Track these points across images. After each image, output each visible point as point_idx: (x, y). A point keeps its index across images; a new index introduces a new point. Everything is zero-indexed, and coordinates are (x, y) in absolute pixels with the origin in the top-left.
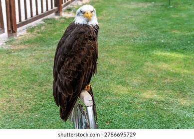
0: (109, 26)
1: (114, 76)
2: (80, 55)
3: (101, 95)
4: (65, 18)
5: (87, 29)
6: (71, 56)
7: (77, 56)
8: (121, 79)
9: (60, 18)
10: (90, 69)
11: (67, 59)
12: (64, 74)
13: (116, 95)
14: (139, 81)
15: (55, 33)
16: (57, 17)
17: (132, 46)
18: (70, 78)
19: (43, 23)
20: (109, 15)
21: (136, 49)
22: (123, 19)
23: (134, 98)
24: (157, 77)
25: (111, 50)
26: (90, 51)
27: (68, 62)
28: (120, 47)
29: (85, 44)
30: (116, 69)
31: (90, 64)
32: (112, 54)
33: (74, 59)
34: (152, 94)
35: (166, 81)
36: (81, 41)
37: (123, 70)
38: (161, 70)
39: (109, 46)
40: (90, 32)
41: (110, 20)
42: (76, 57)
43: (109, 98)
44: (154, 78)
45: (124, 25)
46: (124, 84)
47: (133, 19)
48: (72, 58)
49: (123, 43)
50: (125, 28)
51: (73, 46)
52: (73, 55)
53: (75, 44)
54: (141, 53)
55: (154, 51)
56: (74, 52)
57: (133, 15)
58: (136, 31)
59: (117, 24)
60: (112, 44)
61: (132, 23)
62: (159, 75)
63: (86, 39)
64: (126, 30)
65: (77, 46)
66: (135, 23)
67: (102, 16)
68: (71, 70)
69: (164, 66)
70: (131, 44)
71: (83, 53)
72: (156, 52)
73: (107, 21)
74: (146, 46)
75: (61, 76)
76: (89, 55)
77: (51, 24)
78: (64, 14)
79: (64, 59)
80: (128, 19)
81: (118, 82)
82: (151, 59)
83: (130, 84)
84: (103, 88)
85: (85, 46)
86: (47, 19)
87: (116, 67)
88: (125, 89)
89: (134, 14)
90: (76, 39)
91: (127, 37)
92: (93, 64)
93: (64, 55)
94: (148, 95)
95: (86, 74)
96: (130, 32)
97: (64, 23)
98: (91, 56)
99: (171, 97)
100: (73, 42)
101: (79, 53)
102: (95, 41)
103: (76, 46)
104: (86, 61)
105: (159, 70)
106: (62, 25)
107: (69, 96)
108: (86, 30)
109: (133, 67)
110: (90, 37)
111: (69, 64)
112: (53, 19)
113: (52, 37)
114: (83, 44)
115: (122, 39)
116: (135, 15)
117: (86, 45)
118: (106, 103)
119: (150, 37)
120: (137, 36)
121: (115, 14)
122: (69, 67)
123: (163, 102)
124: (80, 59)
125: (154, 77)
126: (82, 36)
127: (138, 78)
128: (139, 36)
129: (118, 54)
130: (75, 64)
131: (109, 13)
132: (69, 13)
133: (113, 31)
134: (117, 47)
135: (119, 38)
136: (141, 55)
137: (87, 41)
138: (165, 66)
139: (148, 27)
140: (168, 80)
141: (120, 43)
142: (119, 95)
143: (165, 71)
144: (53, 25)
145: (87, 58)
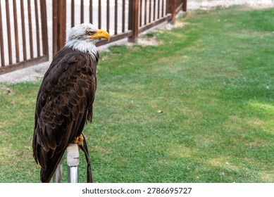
0: (199, 60)
1: (178, 132)
2: (68, 94)
3: (151, 157)
4: (140, 47)
5: (81, 57)
6: (56, 94)
7: (63, 94)
8: (187, 137)
9: (134, 46)
10: (81, 114)
11: (49, 98)
12: (45, 118)
13: (171, 159)
14: (212, 141)
15: (119, 66)
16: (130, 44)
17: (221, 91)
18: (53, 125)
19: (108, 51)
20: (204, 46)
21: (224, 96)
22: (222, 52)
23: (196, 164)
24: (240, 137)
25: (188, 94)
26: (83, 89)
27: (50, 102)
28: (203, 91)
29: (76, 78)
30: (185, 121)
31: (82, 108)
32: (188, 101)
33: (59, 99)
34: (224, 161)
35: (251, 144)
36: (71, 74)
37: (194, 124)
38: (249, 128)
39: (188, 89)
40: (85, 62)
41: (203, 52)
42: (63, 96)
43: (160, 162)
44: (234, 139)
45: (220, 61)
46: (189, 144)
47: (237, 54)
48: (56, 96)
49: (210, 87)
50: (220, 65)
51: (59, 80)
52: (58, 93)
53: (62, 77)
54: (230, 101)
55: (250, 100)
56: (59, 89)
57: (238, 48)
58: (234, 71)
59: (211, 60)
60: (193, 86)
61: (233, 59)
62: (244, 135)
63: (79, 72)
64: (221, 68)
65: (65, 81)
66: (237, 59)
67: (194, 47)
68: (54, 114)
69: (255, 123)
70: (220, 88)
71: (72, 91)
72: (251, 102)
73: (199, 53)
74: (241, 92)
75: (41, 121)
76: (81, 94)
77: (118, 53)
78: (142, 41)
79: (46, 98)
80: (230, 53)
81: (181, 140)
82: (241, 111)
83: (198, 144)
84: (157, 147)
85: (75, 82)
86: (116, 46)
87: (187, 119)
88: (188, 150)
89: (240, 46)
90: (64, 71)
91: (218, 78)
92: (87, 108)
93: (47, 92)
94: (218, 162)
95: (75, 121)
96: (226, 72)
97: (137, 53)
98: (84, 96)
99: (250, 168)
100: (60, 74)
101: (66, 90)
102: (91, 75)
103: (62, 80)
104: (75, 102)
105: (247, 128)
106: (133, 55)
107: (51, 150)
108: (79, 60)
109: (211, 121)
110: (84, 69)
111: (52, 105)
112: (123, 47)
113: (113, 72)
114: (74, 78)
115: (210, 81)
116: (242, 49)
117: (78, 80)
118: (154, 168)
119: (251, 80)
120: (233, 78)
121: (213, 45)
122: (51, 110)
123: (235, 174)
124: (68, 99)
125: (235, 137)
126: (73, 68)
127: (213, 136)
128: (236, 77)
129: (196, 101)
130: (61, 106)
131: (205, 44)
132: (148, 40)
133: (202, 68)
134: (200, 91)
135: (206, 79)
136: (228, 106)
137: (79, 75)
138: (257, 123)
139: (253, 66)
140: (255, 144)
141: (205, 86)
142: (176, 159)
143: (255, 130)
144: (120, 55)
145: (78, 98)
